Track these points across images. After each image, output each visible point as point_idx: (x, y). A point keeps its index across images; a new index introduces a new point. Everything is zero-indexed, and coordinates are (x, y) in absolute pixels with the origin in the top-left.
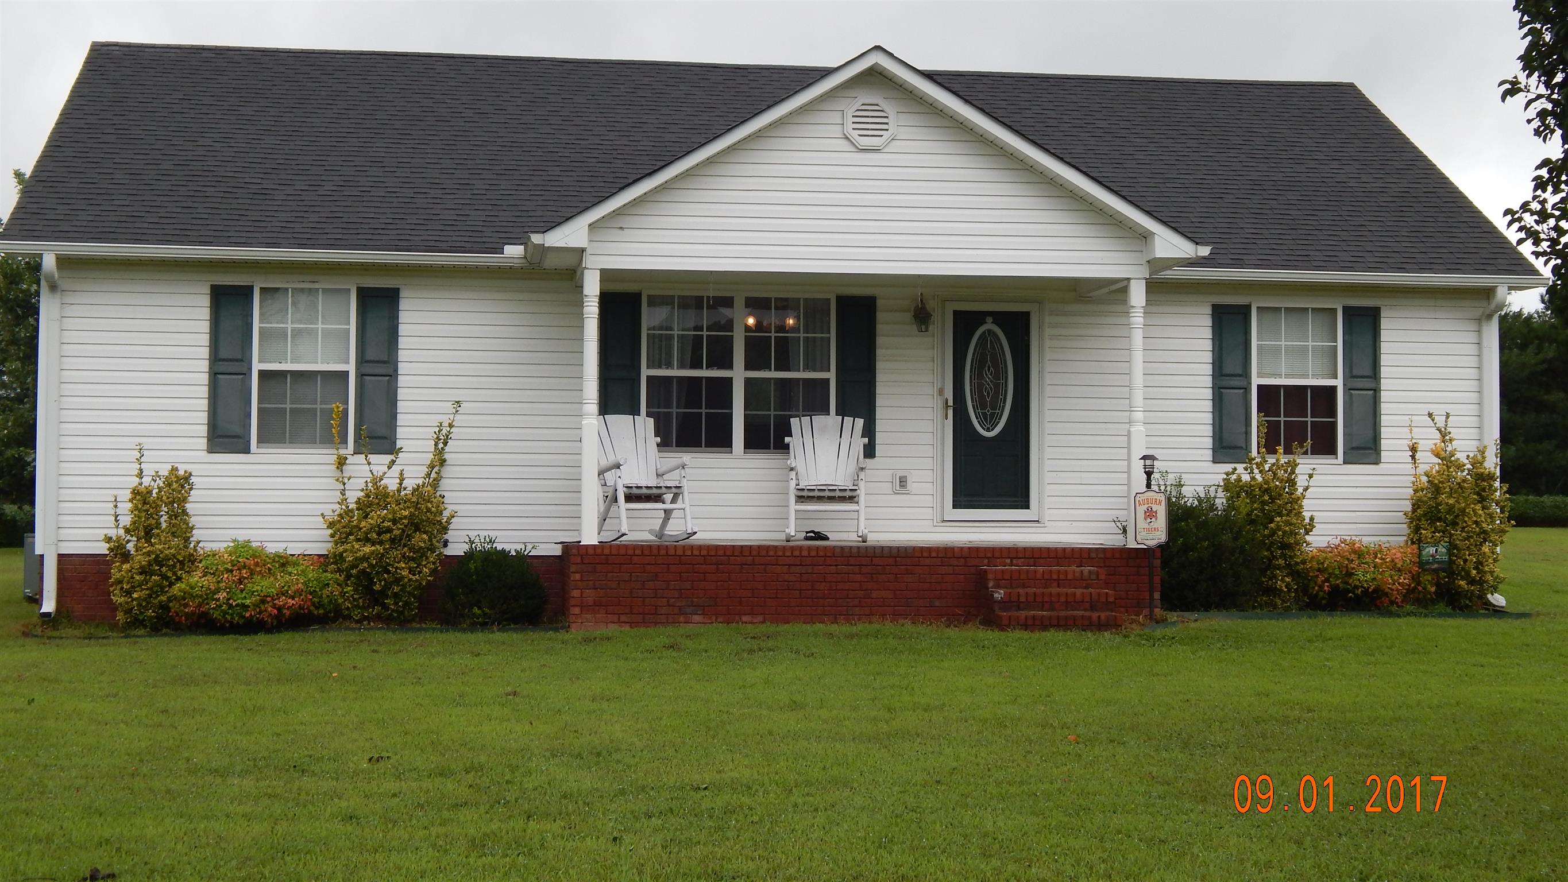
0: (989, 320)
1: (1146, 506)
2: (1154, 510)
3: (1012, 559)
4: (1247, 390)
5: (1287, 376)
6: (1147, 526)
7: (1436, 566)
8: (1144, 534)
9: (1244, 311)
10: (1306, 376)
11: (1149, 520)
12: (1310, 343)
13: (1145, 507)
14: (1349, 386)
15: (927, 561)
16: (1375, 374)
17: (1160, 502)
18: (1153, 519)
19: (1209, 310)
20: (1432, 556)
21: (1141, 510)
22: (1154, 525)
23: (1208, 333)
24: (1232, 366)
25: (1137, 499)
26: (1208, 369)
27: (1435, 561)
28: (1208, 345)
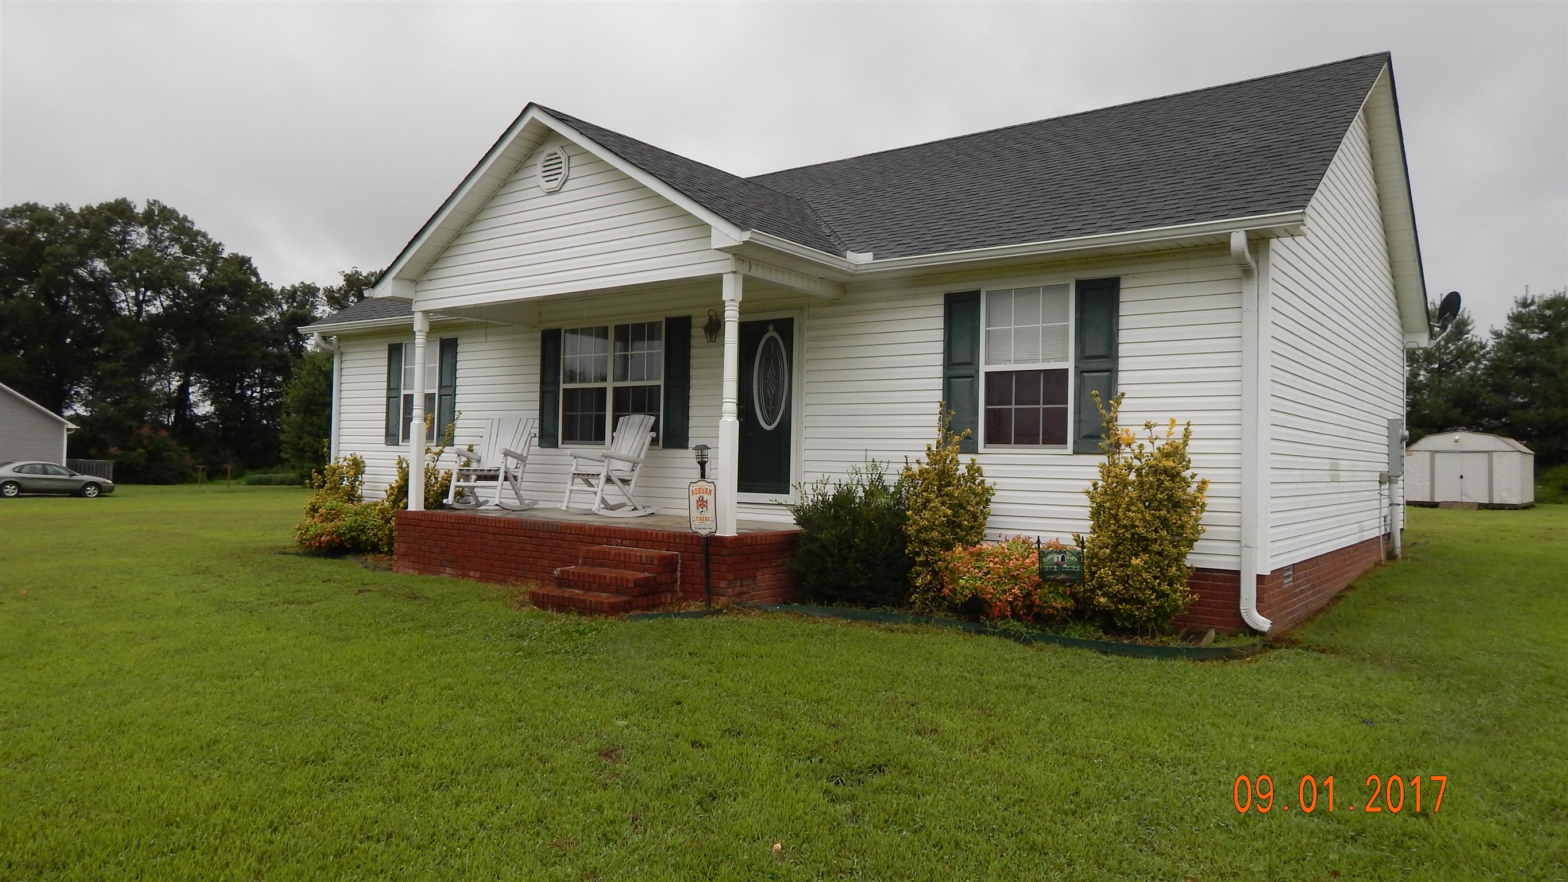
0: (771, 327)
1: (699, 495)
2: (705, 499)
3: (622, 539)
4: (974, 377)
5: (1016, 362)
6: (699, 515)
7: (1062, 576)
8: (697, 522)
9: (973, 298)
10: (1037, 361)
11: (701, 510)
12: (1041, 325)
13: (697, 497)
14: (1083, 367)
15: (570, 537)
16: (1111, 354)
17: (710, 492)
18: (704, 509)
19: (941, 300)
20: (1057, 564)
21: (694, 498)
22: (706, 515)
23: (940, 323)
24: (959, 356)
25: (691, 488)
26: (940, 359)
27: (1061, 570)
28: (940, 335)
